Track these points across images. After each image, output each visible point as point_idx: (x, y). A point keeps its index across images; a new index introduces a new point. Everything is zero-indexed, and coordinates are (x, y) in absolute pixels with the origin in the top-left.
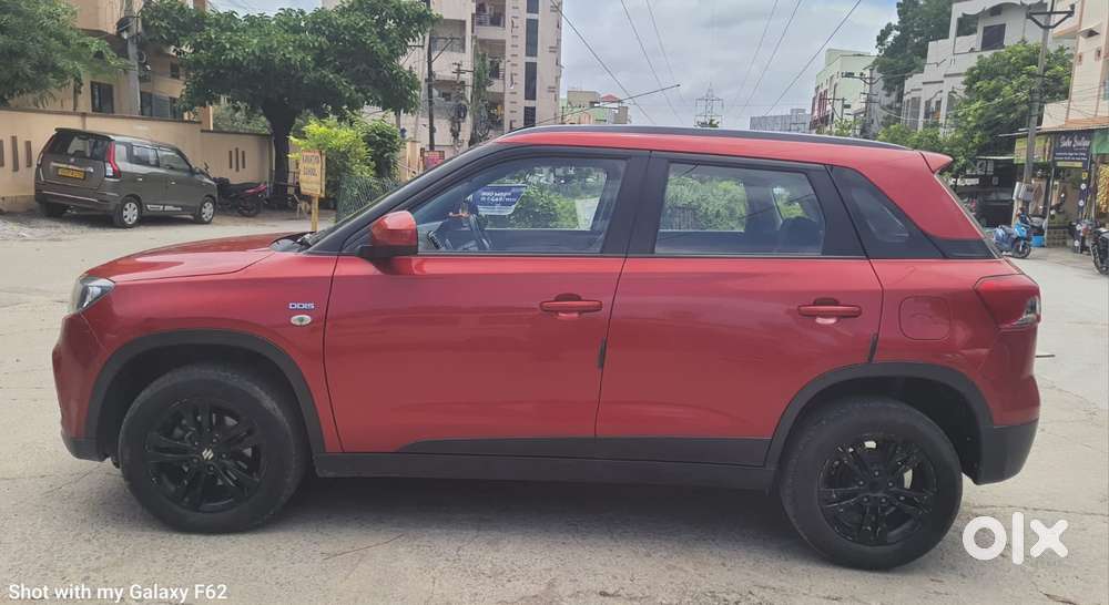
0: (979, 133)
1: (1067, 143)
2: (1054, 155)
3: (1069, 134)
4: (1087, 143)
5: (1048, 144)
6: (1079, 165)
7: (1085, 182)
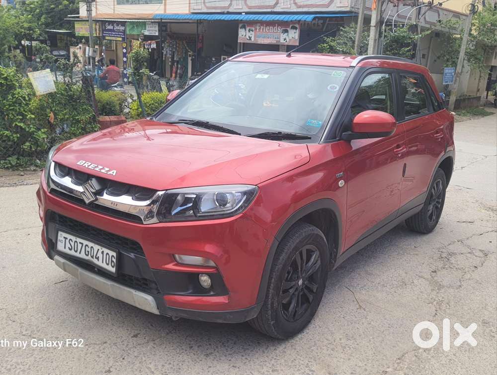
0: (44, 16)
1: (110, 27)
2: (103, 33)
3: (111, 23)
4: (123, 28)
5: (98, 27)
6: (120, 39)
7: (125, 48)
